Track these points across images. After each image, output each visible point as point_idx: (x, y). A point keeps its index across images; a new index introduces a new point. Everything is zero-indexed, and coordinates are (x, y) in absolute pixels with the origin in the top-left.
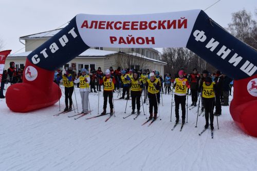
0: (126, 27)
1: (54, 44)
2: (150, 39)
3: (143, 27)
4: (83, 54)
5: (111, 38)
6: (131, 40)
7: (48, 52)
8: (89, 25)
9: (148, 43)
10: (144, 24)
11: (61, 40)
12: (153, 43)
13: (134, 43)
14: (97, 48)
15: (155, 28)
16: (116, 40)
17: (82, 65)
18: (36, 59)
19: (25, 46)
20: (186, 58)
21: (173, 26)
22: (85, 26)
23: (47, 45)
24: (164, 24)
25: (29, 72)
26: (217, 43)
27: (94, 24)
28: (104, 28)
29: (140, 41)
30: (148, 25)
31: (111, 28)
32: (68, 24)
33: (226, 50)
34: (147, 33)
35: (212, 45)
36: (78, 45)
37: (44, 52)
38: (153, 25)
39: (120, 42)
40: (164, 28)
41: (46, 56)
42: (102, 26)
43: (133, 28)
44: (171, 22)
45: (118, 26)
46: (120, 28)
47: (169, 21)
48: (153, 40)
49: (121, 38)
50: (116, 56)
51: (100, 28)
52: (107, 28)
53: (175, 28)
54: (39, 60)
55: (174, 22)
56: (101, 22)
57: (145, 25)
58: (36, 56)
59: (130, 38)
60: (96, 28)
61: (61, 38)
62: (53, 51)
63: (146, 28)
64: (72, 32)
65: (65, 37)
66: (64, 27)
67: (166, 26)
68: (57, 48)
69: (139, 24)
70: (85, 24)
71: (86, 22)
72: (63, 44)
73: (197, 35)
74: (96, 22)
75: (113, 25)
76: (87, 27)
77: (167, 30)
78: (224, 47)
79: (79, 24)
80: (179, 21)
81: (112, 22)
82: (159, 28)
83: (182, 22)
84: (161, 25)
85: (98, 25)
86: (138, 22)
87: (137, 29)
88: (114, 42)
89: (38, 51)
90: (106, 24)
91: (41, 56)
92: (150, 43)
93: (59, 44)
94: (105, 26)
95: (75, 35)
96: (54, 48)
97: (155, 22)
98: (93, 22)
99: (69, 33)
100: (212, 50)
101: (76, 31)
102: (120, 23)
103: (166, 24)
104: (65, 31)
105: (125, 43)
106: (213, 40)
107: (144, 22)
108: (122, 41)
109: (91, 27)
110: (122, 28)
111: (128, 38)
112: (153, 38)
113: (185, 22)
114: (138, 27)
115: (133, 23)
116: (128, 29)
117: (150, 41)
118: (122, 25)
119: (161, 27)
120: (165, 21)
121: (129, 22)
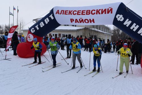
0: (79, 13)
1: (42, 23)
2: (92, 20)
3: (88, 13)
4: (57, 29)
5: (71, 19)
6: (82, 21)
7: (39, 26)
9: (91, 22)
10: (88, 11)
11: (45, 20)
12: (94, 22)
13: (83, 22)
15: (94, 13)
16: (73, 21)
17: (57, 35)
18: (33, 30)
22: (58, 13)
23: (38, 23)
25: (29, 37)
26: (130, 22)
27: (62, 12)
28: (67, 14)
29: (87, 21)
30: (90, 12)
31: (71, 14)
32: (49, 12)
33: (136, 26)
34: (90, 17)
35: (127, 23)
37: (37, 27)
38: (93, 12)
39: (76, 22)
40: (99, 13)
41: (38, 29)
42: (66, 13)
43: (82, 14)
45: (75, 13)
47: (102, 10)
48: (93, 21)
49: (76, 20)
51: (65, 14)
52: (69, 14)
53: (105, 13)
54: (34, 31)
55: (105, 10)
56: (66, 11)
58: (33, 29)
59: (81, 20)
60: (63, 14)
61: (46, 19)
62: (41, 26)
63: (89, 14)
64: (51, 16)
65: (47, 19)
67: (101, 13)
68: (43, 25)
69: (86, 12)
70: (58, 12)
71: (58, 11)
72: (47, 23)
73: (118, 17)
74: (64, 11)
75: (72, 12)
76: (59, 14)
78: (135, 24)
79: (55, 12)
80: (108, 9)
81: (72, 11)
82: (97, 14)
83: (109, 10)
84: (98, 12)
85: (64, 12)
86: (85, 11)
87: (84, 14)
89: (34, 26)
90: (68, 12)
91: (35, 29)
93: (44, 23)
94: (68, 13)
95: (52, 18)
96: (42, 25)
97: (95, 10)
98: (62, 11)
99: (50, 17)
100: (127, 26)
101: (53, 16)
102: (76, 11)
103: (100, 12)
104: (48, 16)
105: (79, 22)
106: (128, 20)
107: (88, 10)
108: (77, 21)
109: (61, 14)
110: (77, 14)
111: (80, 20)
112: (93, 20)
113: (111, 9)
114: (85, 13)
115: (83, 11)
116: (80, 14)
117: (92, 21)
118: (77, 12)
119: (98, 13)
120: (100, 10)
121: (81, 11)
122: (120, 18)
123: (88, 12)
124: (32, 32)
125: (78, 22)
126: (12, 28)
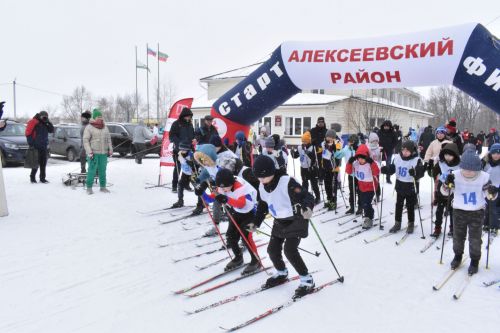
0: (355, 57)
1: (250, 87)
2: (393, 74)
3: (382, 56)
4: (290, 101)
5: (333, 75)
6: (364, 77)
7: (242, 98)
8: (300, 57)
9: (389, 81)
10: (382, 51)
11: (259, 80)
12: (398, 80)
13: (368, 81)
14: (315, 92)
15: (401, 56)
16: (339, 77)
17: (291, 119)
18: (225, 108)
19: (206, 92)
20: (472, 105)
21: (429, 52)
22: (294, 59)
23: (240, 88)
24: (416, 50)
27: (308, 55)
28: (322, 61)
29: (378, 78)
30: (389, 52)
31: (333, 60)
32: (269, 57)
34: (388, 66)
35: (496, 80)
36: (283, 88)
37: (236, 99)
38: (397, 52)
39: (346, 81)
40: (415, 56)
41: (239, 103)
42: (319, 58)
43: (365, 59)
44: (426, 46)
45: (343, 56)
46: (346, 59)
47: (423, 45)
48: (397, 76)
49: (348, 75)
50: (346, 104)
51: (316, 60)
52: (327, 60)
53: (432, 54)
54: (229, 109)
55: (432, 46)
56: (317, 52)
57: (385, 53)
58: (225, 104)
59: (361, 75)
60: (310, 60)
61: (260, 78)
62: (249, 97)
63: (386, 57)
64: (276, 69)
65: (265, 76)
66: (266, 60)
67: (418, 54)
68: (254, 93)
69: (375, 52)
70: (294, 57)
71: (295, 52)
72: (263, 87)
73: (471, 65)
74: (311, 52)
75: (335, 55)
76: (297, 60)
77: (420, 59)
79: (285, 56)
80: (440, 43)
81: (335, 51)
82: (407, 56)
83: (443, 45)
84: (410, 51)
85: (314, 56)
86: (373, 49)
87: (372, 59)
88: (337, 81)
89: (227, 98)
90: (325, 54)
91: (232, 104)
92: (394, 80)
93: (257, 87)
94: (324, 58)
95: (279, 73)
96: (250, 92)
97: (401, 48)
98: (305, 52)
99: (271, 70)
100: (496, 88)
101: (282, 67)
102: (347, 51)
103: (418, 51)
104: (265, 67)
105: (354, 82)
106: (497, 72)
107: (383, 48)
109: (303, 60)
110: (349, 59)
111: (358, 74)
112: (397, 73)
113: (450, 44)
114: (374, 56)
115: (366, 50)
116: (358, 60)
117: (393, 77)
118: (348, 55)
119: (411, 55)
120: (416, 46)
121: (360, 50)
122: (476, 66)
124: (223, 113)
125: (352, 80)
126: (178, 105)
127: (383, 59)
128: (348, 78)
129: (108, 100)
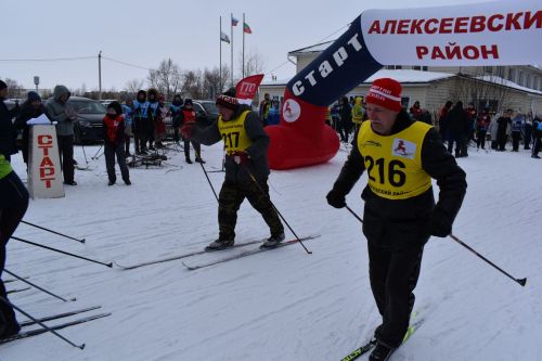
0: (446, 28)
1: (326, 63)
2: (489, 48)
3: (478, 27)
5: (418, 49)
6: (454, 52)
7: (317, 76)
8: (382, 28)
9: (485, 57)
10: (478, 20)
11: (336, 56)
12: (496, 56)
13: (459, 57)
15: (500, 27)
16: (426, 52)
18: (299, 87)
21: (535, 23)
22: (375, 30)
23: (314, 66)
24: (518, 21)
25: (288, 109)
27: (390, 25)
28: (406, 32)
29: (471, 53)
30: (486, 23)
31: (420, 32)
32: (347, 29)
36: (363, 63)
37: (310, 77)
38: (496, 23)
39: (434, 57)
40: (517, 27)
41: (313, 82)
42: (403, 29)
43: (457, 30)
44: (532, 16)
45: (431, 27)
47: (528, 14)
48: (494, 51)
49: (436, 49)
51: (400, 32)
52: (412, 32)
53: (539, 25)
54: (302, 89)
55: (539, 15)
56: (402, 22)
57: (481, 24)
58: (299, 83)
59: (452, 48)
60: (393, 32)
61: (337, 52)
62: (324, 75)
63: (482, 29)
64: (354, 41)
65: (342, 50)
67: (522, 24)
68: (330, 69)
69: (469, 22)
70: (375, 28)
71: (377, 23)
72: (340, 62)
74: (394, 22)
75: (422, 26)
76: (378, 31)
77: (522, 31)
79: (365, 28)
81: (422, 21)
82: (508, 28)
84: (512, 21)
85: (397, 27)
86: (468, 19)
87: (465, 31)
88: (423, 56)
89: (301, 76)
90: (410, 24)
91: (306, 83)
92: (490, 56)
93: (333, 63)
94: (409, 29)
95: (358, 47)
96: (326, 69)
97: (501, 17)
98: (388, 22)
99: (349, 43)
101: (361, 40)
102: (436, 21)
103: (521, 21)
104: (343, 41)
105: (443, 57)
107: (479, 18)
109: (385, 32)
110: (438, 30)
111: (448, 49)
112: (494, 47)
114: (468, 27)
115: (459, 20)
116: (449, 31)
117: (489, 52)
118: (438, 26)
119: (512, 26)
120: (519, 15)
121: (452, 19)
123: (478, 24)
124: (297, 92)
125: (441, 56)
127: (479, 30)
128: (437, 53)
129: (196, 74)
